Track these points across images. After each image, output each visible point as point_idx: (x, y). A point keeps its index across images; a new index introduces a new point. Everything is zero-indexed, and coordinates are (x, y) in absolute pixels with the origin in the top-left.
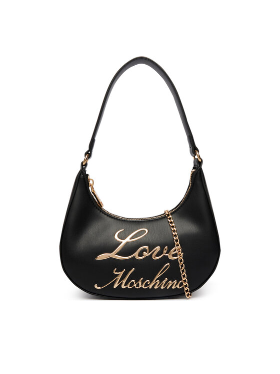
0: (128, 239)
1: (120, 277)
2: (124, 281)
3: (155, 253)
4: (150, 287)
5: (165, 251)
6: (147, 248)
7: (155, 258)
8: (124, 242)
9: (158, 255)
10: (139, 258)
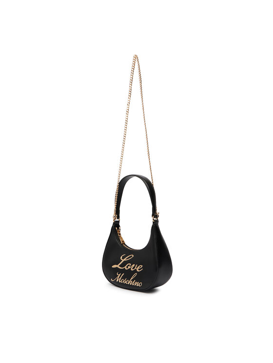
0: (125, 260)
1: (119, 277)
2: (120, 279)
3: (132, 267)
4: (129, 283)
5: (136, 267)
6: (130, 264)
7: (132, 270)
8: (123, 260)
9: (133, 269)
10: (126, 269)
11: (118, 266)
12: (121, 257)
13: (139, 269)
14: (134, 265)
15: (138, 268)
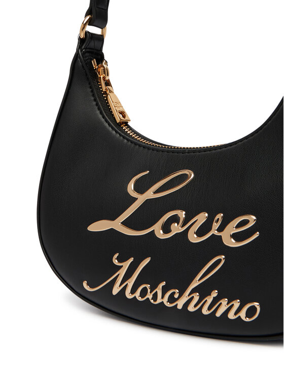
0: (150, 194)
1: (122, 273)
3: (196, 227)
5: (216, 226)
6: (182, 214)
7: (193, 238)
8: (141, 199)
9: (200, 233)
10: (160, 234)
11: (117, 225)
12: (131, 186)
13: (237, 237)
14: (202, 218)
15: (231, 228)
